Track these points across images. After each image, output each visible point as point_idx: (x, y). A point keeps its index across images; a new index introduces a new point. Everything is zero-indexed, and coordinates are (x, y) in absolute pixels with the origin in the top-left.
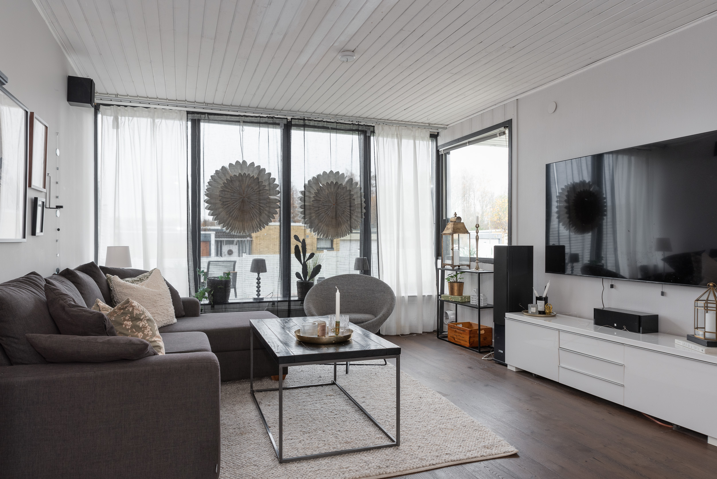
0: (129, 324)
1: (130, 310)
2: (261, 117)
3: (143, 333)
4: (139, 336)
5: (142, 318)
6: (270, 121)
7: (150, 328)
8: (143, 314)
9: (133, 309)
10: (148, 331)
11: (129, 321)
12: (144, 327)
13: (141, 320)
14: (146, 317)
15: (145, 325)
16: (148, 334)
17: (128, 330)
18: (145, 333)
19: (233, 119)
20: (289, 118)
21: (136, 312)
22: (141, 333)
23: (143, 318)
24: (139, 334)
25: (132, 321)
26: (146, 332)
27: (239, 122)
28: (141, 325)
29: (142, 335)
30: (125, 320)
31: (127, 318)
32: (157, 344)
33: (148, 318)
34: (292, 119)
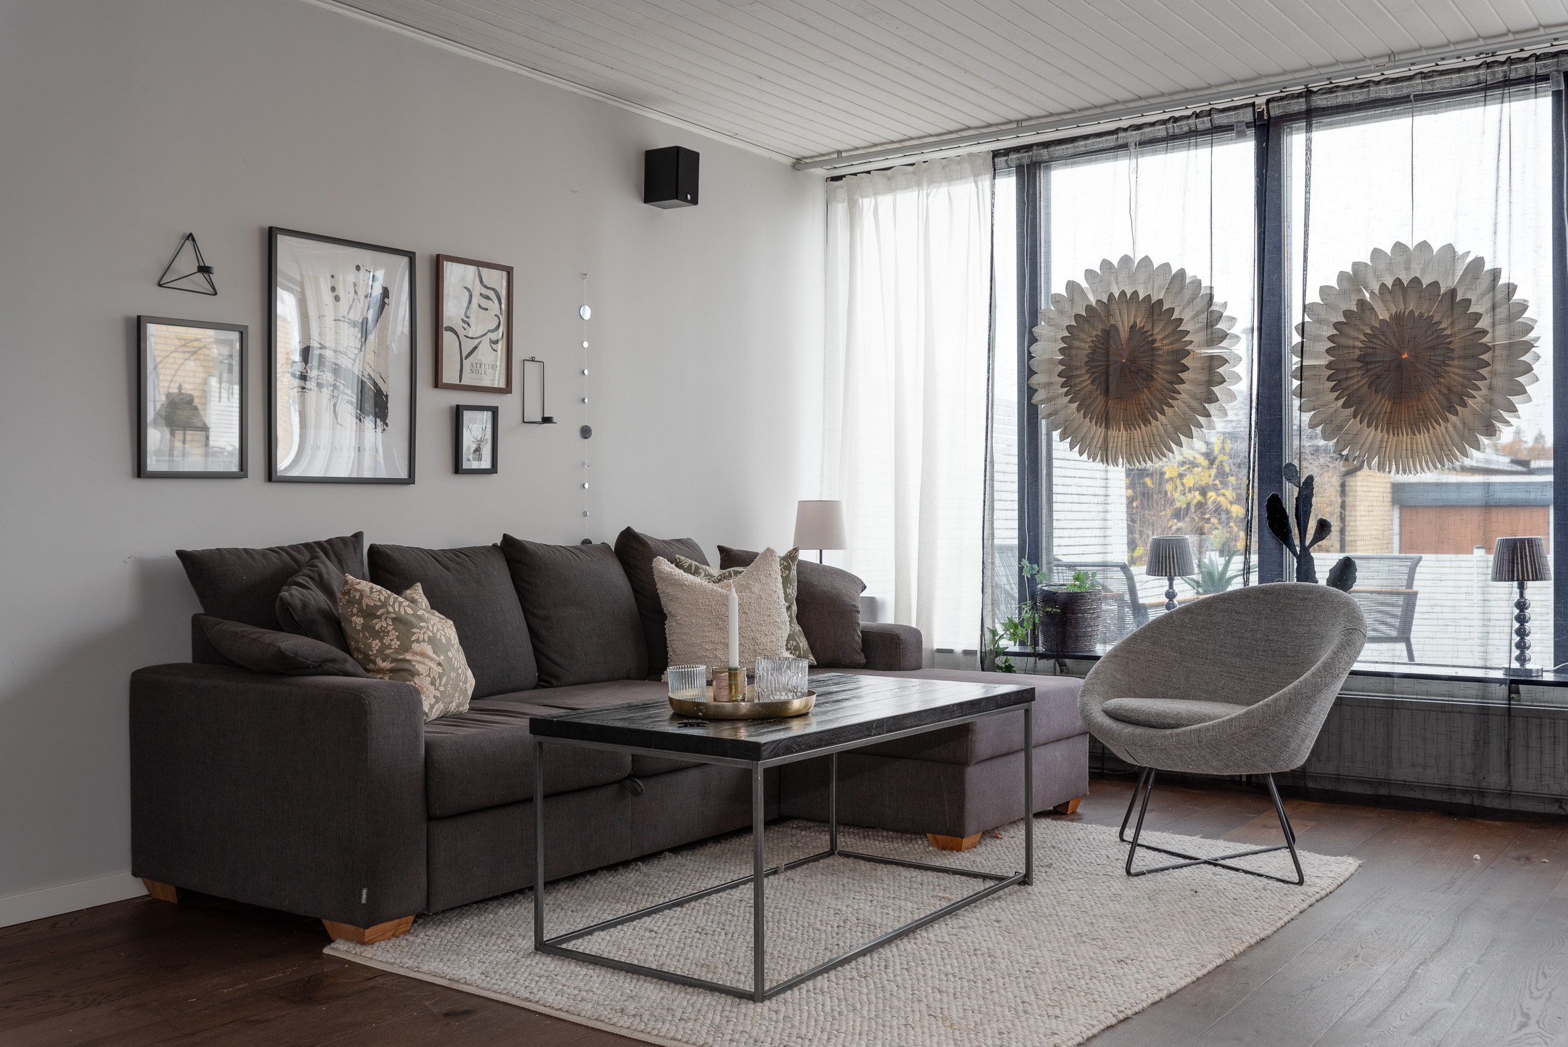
0: (359, 621)
1: (357, 597)
2: (1176, 120)
3: (381, 641)
4: (374, 646)
5: (379, 613)
6: (1204, 123)
7: (397, 634)
8: (381, 607)
9: (362, 596)
10: (392, 640)
11: (359, 617)
12: (384, 631)
13: (379, 617)
14: (388, 613)
15: (386, 628)
16: (390, 645)
17: (358, 631)
18: (385, 641)
19: (1101, 145)
20: (1260, 101)
21: (365, 601)
22: (377, 641)
23: (383, 614)
24: (374, 642)
25: (364, 618)
26: (387, 640)
27: (1125, 146)
28: (377, 628)
29: (379, 644)
30: (353, 615)
31: (355, 611)
32: (407, 666)
33: (394, 616)
34: (1268, 102)
